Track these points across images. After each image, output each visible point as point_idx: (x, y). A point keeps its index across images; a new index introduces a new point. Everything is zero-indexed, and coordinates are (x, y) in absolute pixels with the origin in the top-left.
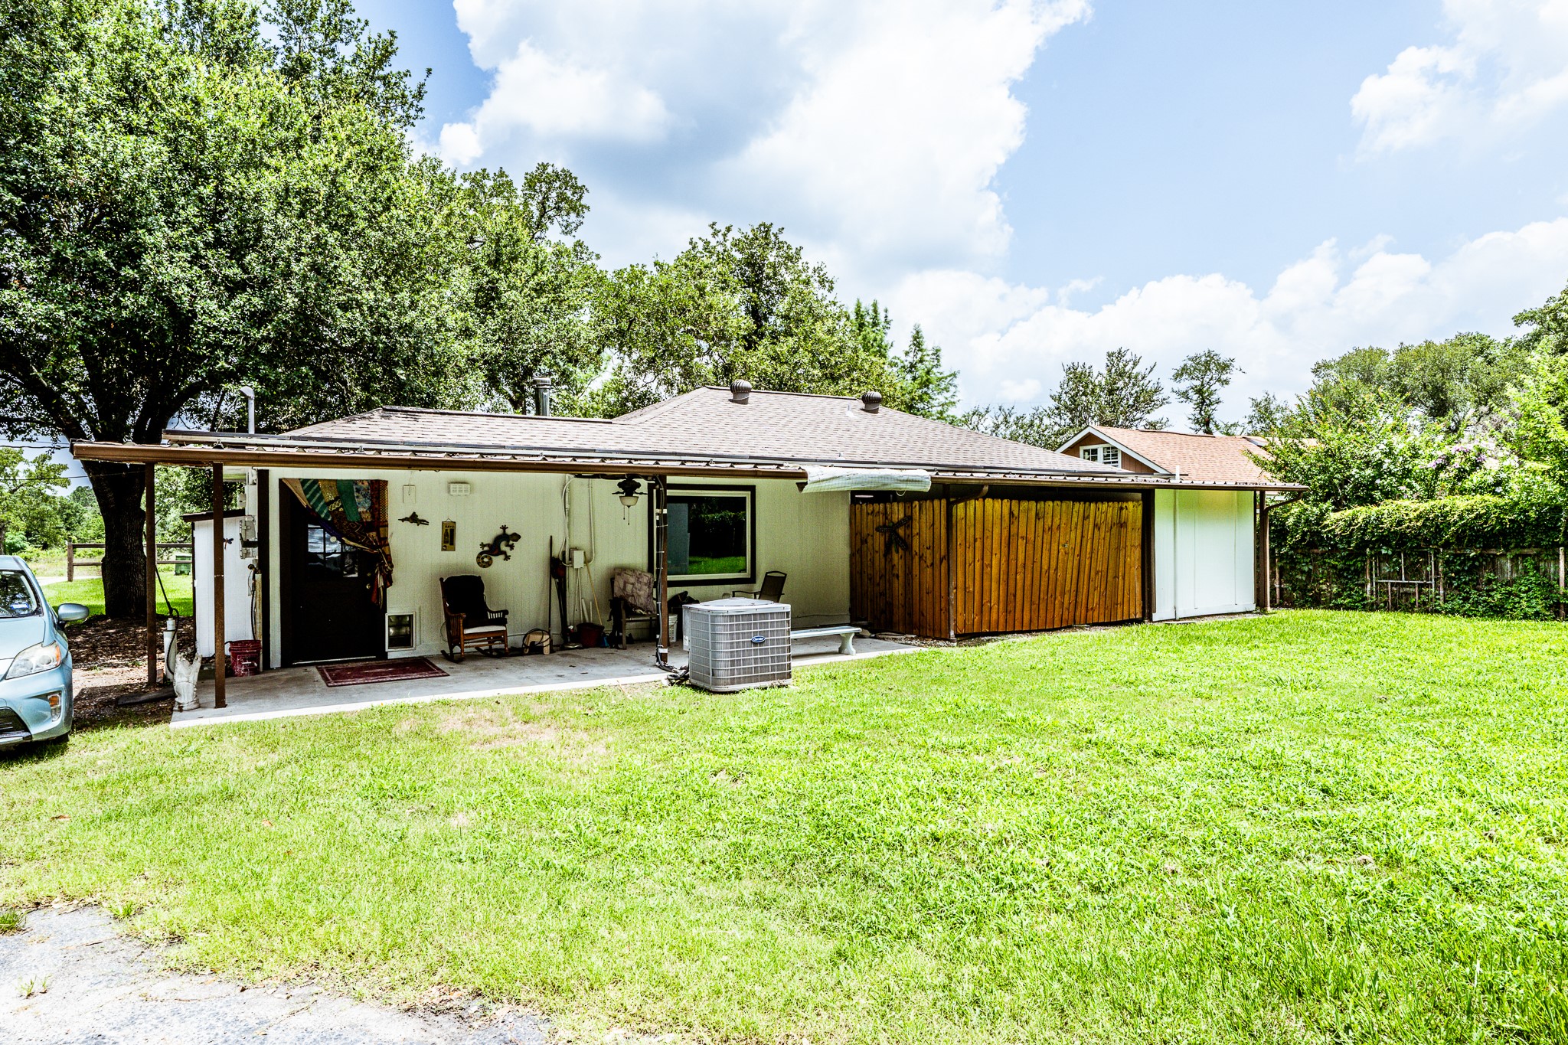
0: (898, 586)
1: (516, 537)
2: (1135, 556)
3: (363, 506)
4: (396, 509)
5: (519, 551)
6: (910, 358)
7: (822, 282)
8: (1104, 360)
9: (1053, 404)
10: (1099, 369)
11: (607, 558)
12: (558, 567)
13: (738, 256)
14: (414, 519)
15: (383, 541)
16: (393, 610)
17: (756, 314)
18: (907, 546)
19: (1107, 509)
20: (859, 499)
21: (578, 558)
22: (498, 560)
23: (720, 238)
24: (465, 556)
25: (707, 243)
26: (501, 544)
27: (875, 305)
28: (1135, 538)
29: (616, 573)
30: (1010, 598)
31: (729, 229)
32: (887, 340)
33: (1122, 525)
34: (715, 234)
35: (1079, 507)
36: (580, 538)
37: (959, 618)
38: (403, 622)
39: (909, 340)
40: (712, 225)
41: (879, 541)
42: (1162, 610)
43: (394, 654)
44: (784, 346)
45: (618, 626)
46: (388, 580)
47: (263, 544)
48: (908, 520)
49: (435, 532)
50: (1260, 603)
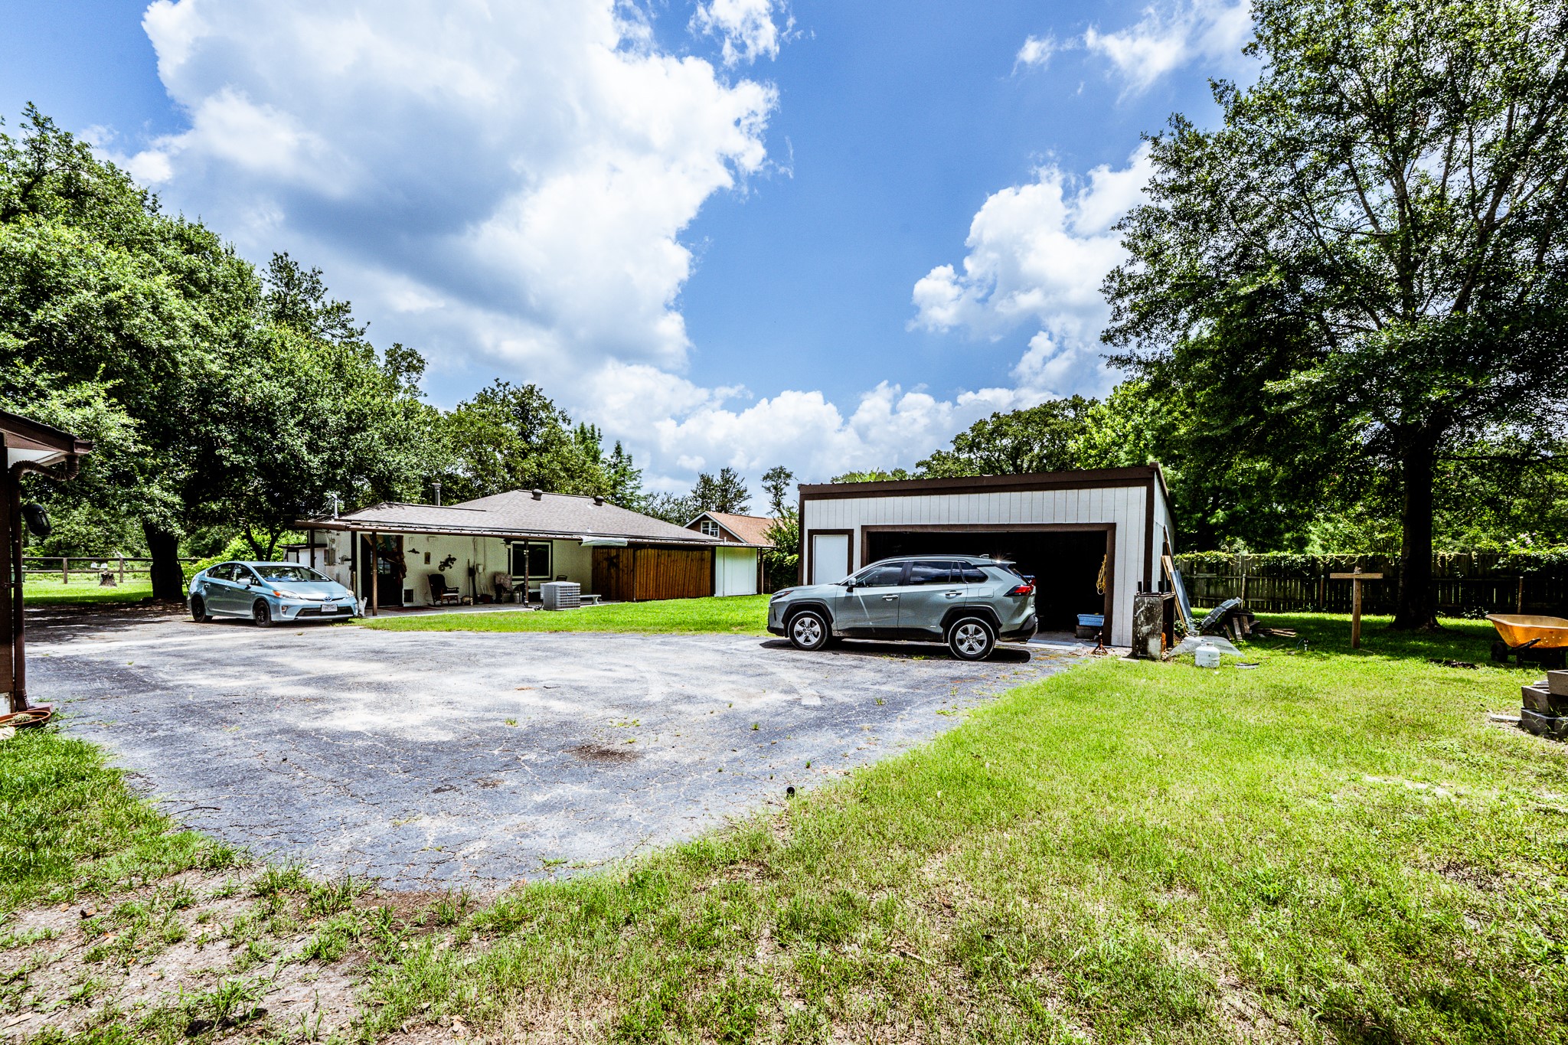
0: (613, 582)
1: (454, 559)
2: (708, 572)
3: (394, 545)
4: (406, 547)
5: (456, 565)
6: (614, 460)
7: (564, 420)
8: (720, 473)
9: (692, 494)
10: (717, 479)
11: (492, 568)
12: (472, 572)
13: (514, 401)
14: (414, 551)
15: (402, 560)
16: (405, 588)
17: (525, 435)
18: (617, 566)
19: (696, 554)
20: (596, 548)
21: (481, 568)
22: (447, 568)
23: (502, 388)
24: (434, 565)
25: (493, 390)
26: (449, 561)
27: (593, 426)
28: (708, 565)
29: (495, 575)
30: (657, 586)
31: (507, 384)
32: (600, 447)
33: (702, 560)
34: (498, 385)
35: (685, 553)
36: (480, 560)
37: (637, 593)
38: (409, 593)
39: (614, 450)
40: (497, 380)
41: (605, 564)
42: (718, 593)
43: (406, 605)
44: (545, 458)
45: (499, 595)
46: (405, 576)
47: (354, 559)
48: (617, 556)
49: (422, 556)
50: (759, 592)
